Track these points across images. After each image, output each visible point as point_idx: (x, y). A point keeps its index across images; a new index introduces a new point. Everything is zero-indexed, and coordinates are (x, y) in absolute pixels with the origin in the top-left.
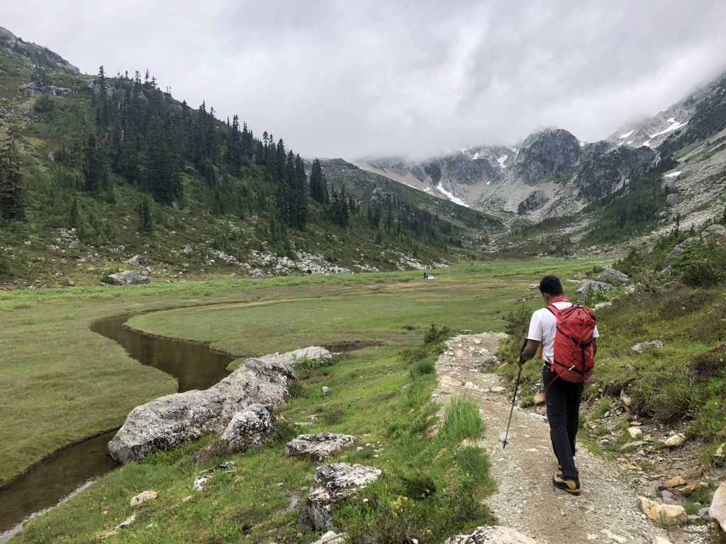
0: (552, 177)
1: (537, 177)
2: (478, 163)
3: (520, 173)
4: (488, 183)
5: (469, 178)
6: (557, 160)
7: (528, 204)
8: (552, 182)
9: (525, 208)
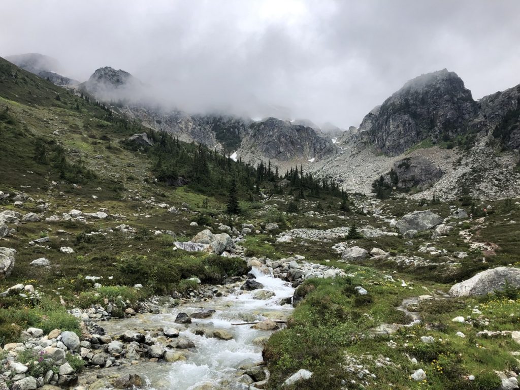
0: (435, 140)
1: (402, 141)
2: (298, 131)
3: (366, 143)
4: (312, 160)
5: (282, 150)
6: (441, 113)
7: (395, 180)
8: (436, 147)
9: (388, 187)
